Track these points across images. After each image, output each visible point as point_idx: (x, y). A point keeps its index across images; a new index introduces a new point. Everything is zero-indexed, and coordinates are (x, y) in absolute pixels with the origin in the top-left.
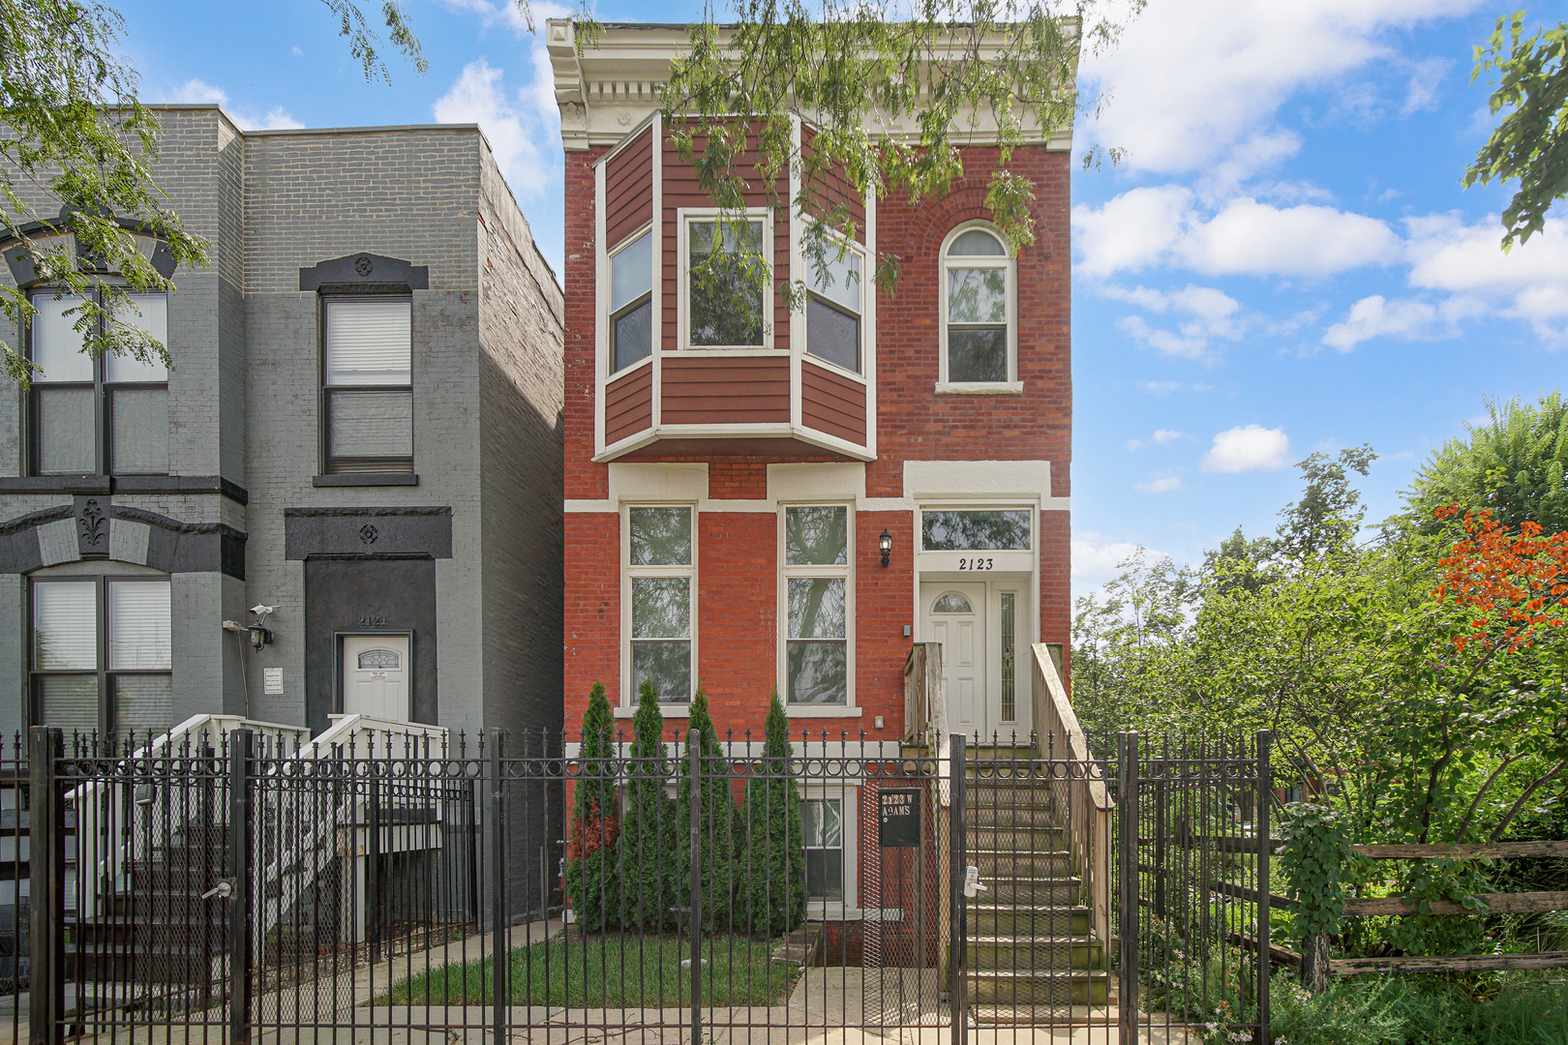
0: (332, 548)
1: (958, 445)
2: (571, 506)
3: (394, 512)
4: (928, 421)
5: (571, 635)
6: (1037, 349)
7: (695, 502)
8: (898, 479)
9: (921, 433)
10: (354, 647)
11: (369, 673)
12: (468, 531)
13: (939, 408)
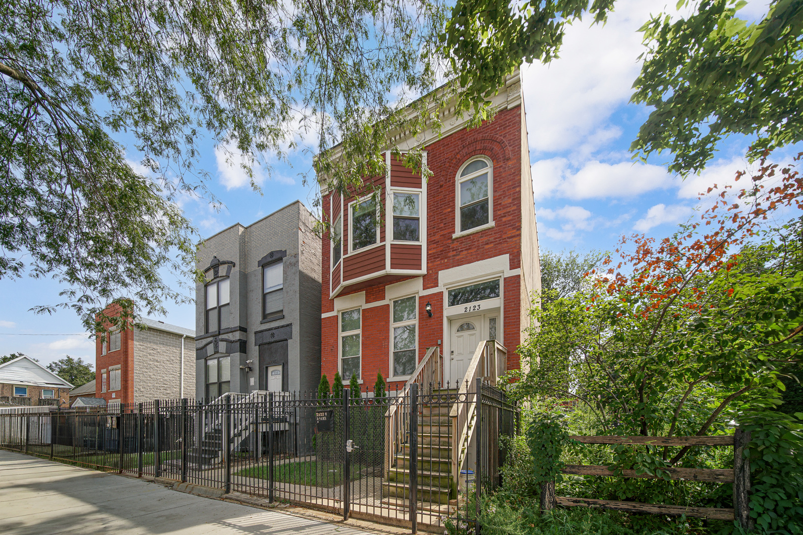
0: (265, 341)
1: (463, 258)
2: (324, 316)
3: (278, 328)
4: (449, 252)
5: (323, 359)
6: (503, 204)
7: (361, 306)
8: (437, 279)
9: (446, 258)
10: (270, 369)
11: (274, 377)
12: (296, 330)
13: (456, 244)
